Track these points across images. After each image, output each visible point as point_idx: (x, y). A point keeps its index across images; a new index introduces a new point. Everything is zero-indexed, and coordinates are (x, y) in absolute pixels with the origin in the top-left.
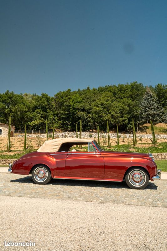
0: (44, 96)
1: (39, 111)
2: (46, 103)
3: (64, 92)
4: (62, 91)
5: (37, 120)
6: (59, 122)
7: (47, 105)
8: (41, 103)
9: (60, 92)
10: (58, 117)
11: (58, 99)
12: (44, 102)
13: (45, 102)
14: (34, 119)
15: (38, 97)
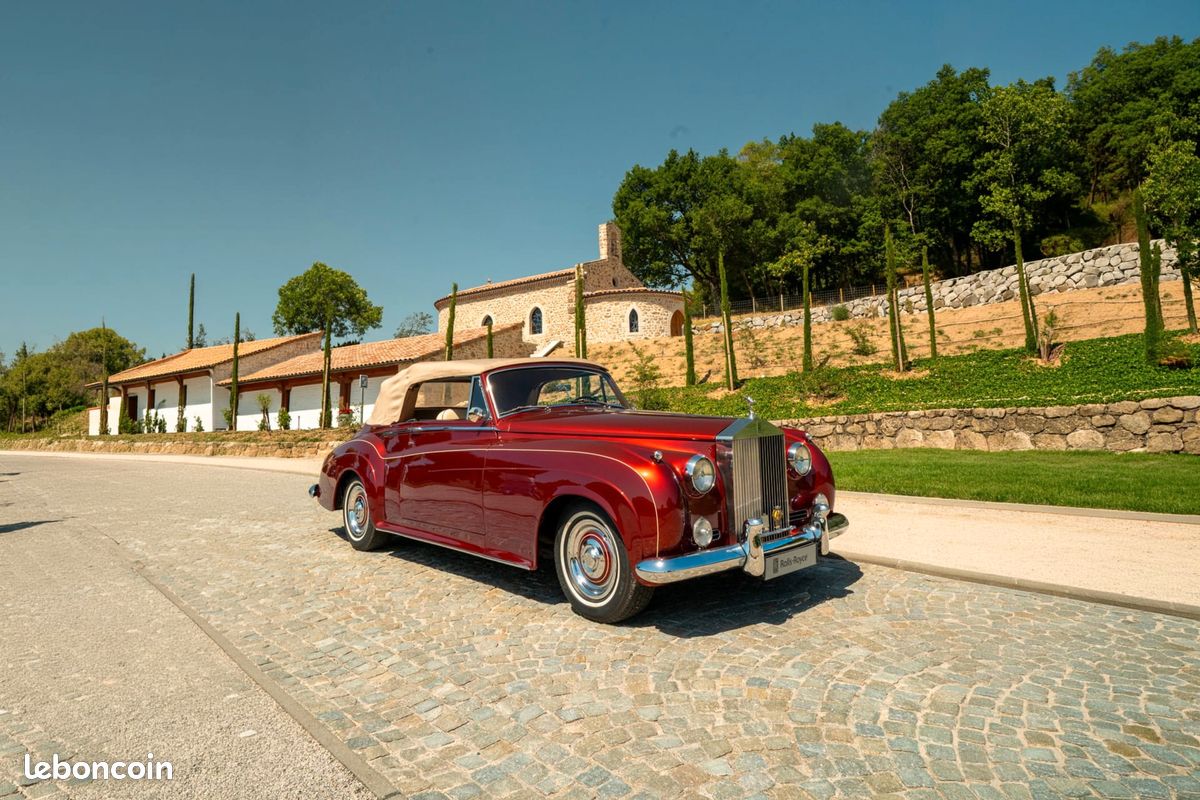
0: (825, 135)
1: (814, 208)
2: (836, 166)
3: (919, 93)
4: (912, 91)
5: (799, 249)
6: (917, 237)
7: (844, 172)
8: (817, 169)
9: (902, 96)
10: (906, 218)
11: (893, 132)
12: (827, 165)
13: (831, 164)
14: (788, 246)
15: (803, 148)
